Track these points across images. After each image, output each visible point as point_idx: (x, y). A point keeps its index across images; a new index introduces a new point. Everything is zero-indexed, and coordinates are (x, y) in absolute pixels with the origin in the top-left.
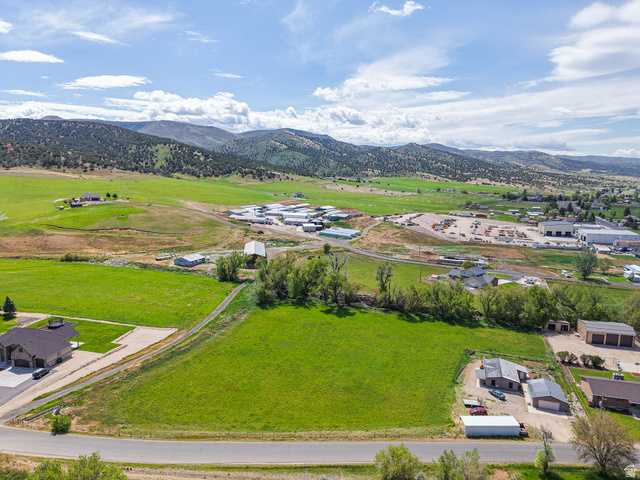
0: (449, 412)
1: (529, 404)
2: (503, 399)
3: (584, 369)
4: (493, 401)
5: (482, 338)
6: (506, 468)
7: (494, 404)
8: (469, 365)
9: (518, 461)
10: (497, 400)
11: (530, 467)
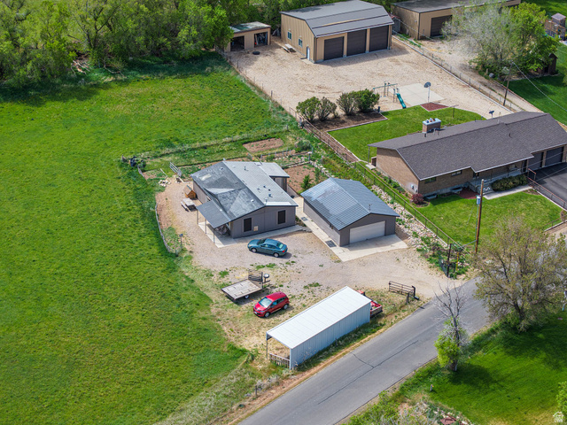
0: (218, 330)
1: (331, 244)
2: (284, 254)
3: (352, 125)
4: (271, 266)
5: (126, 119)
6: (401, 396)
7: (278, 272)
8: (160, 198)
9: (406, 372)
10: (277, 261)
11: (430, 373)
